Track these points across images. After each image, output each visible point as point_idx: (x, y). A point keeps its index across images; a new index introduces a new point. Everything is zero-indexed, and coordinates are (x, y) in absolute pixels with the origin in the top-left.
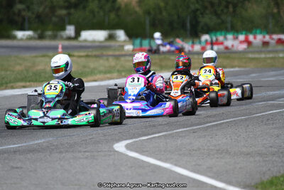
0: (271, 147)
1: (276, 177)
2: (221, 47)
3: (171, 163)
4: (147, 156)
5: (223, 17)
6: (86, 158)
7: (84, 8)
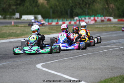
0: (105, 66)
1: (107, 79)
3: (61, 73)
4: (51, 70)
5: (84, 9)
6: (24, 71)
7: (23, 5)
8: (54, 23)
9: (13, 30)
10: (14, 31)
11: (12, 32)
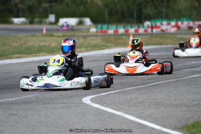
0: (194, 101)
1: (197, 122)
2: (159, 30)
4: (106, 107)
5: (160, 9)
6: (62, 108)
7: (62, 2)
8: (111, 32)
9: (45, 42)
10: (47, 44)
11: (44, 46)
